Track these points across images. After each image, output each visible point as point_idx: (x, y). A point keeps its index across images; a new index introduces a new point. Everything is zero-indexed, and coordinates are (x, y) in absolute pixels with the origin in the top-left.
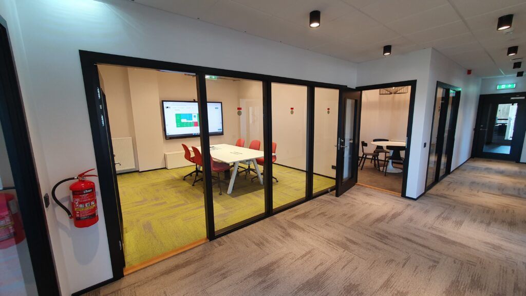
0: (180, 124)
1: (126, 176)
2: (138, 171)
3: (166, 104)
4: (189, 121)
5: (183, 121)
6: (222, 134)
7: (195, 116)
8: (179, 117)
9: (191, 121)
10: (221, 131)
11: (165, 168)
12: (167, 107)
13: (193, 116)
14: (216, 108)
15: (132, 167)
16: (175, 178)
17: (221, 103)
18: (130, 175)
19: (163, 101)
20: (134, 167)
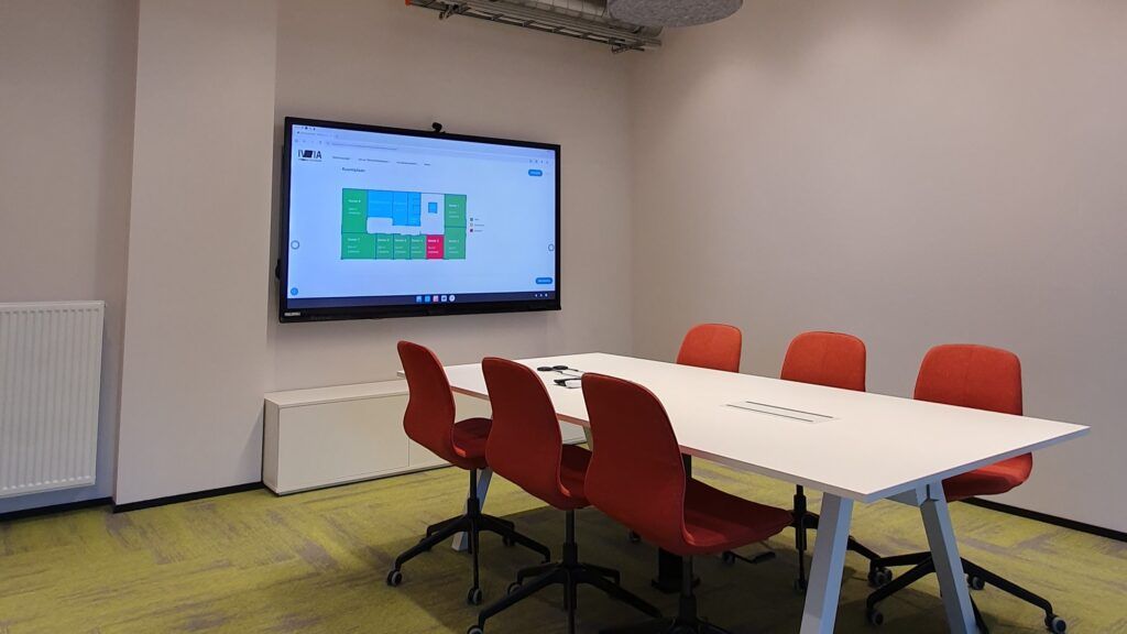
0: (357, 243)
1: (36, 531)
2: (105, 504)
3: (302, 137)
4: (403, 230)
5: (377, 225)
6: (550, 302)
7: (433, 208)
8: (360, 205)
9: (414, 231)
10: (552, 287)
11: (259, 486)
12: (308, 154)
13: (424, 207)
14: (531, 173)
15: (77, 475)
16: (332, 564)
17: (557, 148)
18: (62, 525)
19: (290, 122)
20: (89, 478)
